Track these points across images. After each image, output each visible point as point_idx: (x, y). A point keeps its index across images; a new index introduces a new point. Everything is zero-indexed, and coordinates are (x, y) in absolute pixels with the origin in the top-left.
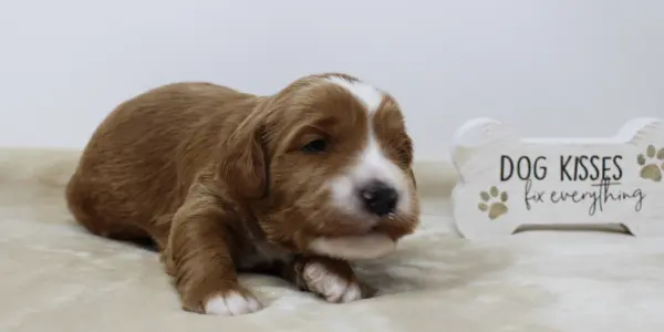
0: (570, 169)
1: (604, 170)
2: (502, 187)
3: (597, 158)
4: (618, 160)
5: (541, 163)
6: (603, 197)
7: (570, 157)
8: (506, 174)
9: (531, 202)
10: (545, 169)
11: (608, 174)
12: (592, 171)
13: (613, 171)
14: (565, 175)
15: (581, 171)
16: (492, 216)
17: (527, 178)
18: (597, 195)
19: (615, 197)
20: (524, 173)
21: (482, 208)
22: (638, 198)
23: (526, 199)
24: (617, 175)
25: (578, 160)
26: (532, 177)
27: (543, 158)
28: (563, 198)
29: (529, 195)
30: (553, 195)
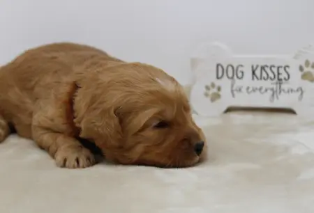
0: (258, 72)
1: (279, 74)
2: (218, 83)
3: (274, 66)
4: (287, 68)
5: (240, 69)
6: (278, 91)
7: (257, 66)
8: (220, 74)
9: (235, 92)
10: (242, 73)
11: (281, 77)
12: (271, 75)
13: (284, 75)
14: (255, 78)
15: (264, 75)
16: (213, 100)
17: (232, 78)
18: (275, 89)
19: (286, 90)
20: (230, 75)
21: (206, 95)
22: (300, 92)
23: (232, 91)
24: (287, 77)
25: (263, 68)
26: (235, 77)
27: (242, 66)
28: (254, 90)
29: (234, 88)
30: (248, 88)
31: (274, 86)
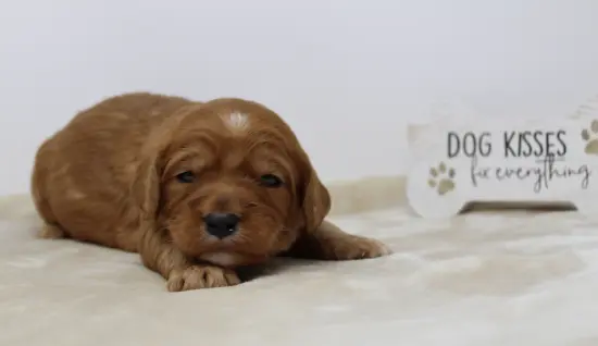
0: (514, 144)
1: (548, 146)
2: (451, 163)
3: (540, 133)
4: (562, 136)
5: (485, 139)
6: (548, 174)
7: (513, 134)
8: (453, 151)
9: (478, 178)
10: (490, 145)
11: (551, 150)
12: (536, 148)
13: (556, 147)
14: (509, 153)
15: (525, 148)
16: (441, 192)
17: (473, 154)
18: (542, 171)
19: (561, 172)
20: (470, 149)
21: (432, 184)
22: (584, 174)
23: (473, 176)
24: (562, 151)
25: (522, 137)
26: (478, 152)
27: (488, 134)
28: (507, 174)
29: (476, 172)
30: (498, 171)
31: (541, 167)
